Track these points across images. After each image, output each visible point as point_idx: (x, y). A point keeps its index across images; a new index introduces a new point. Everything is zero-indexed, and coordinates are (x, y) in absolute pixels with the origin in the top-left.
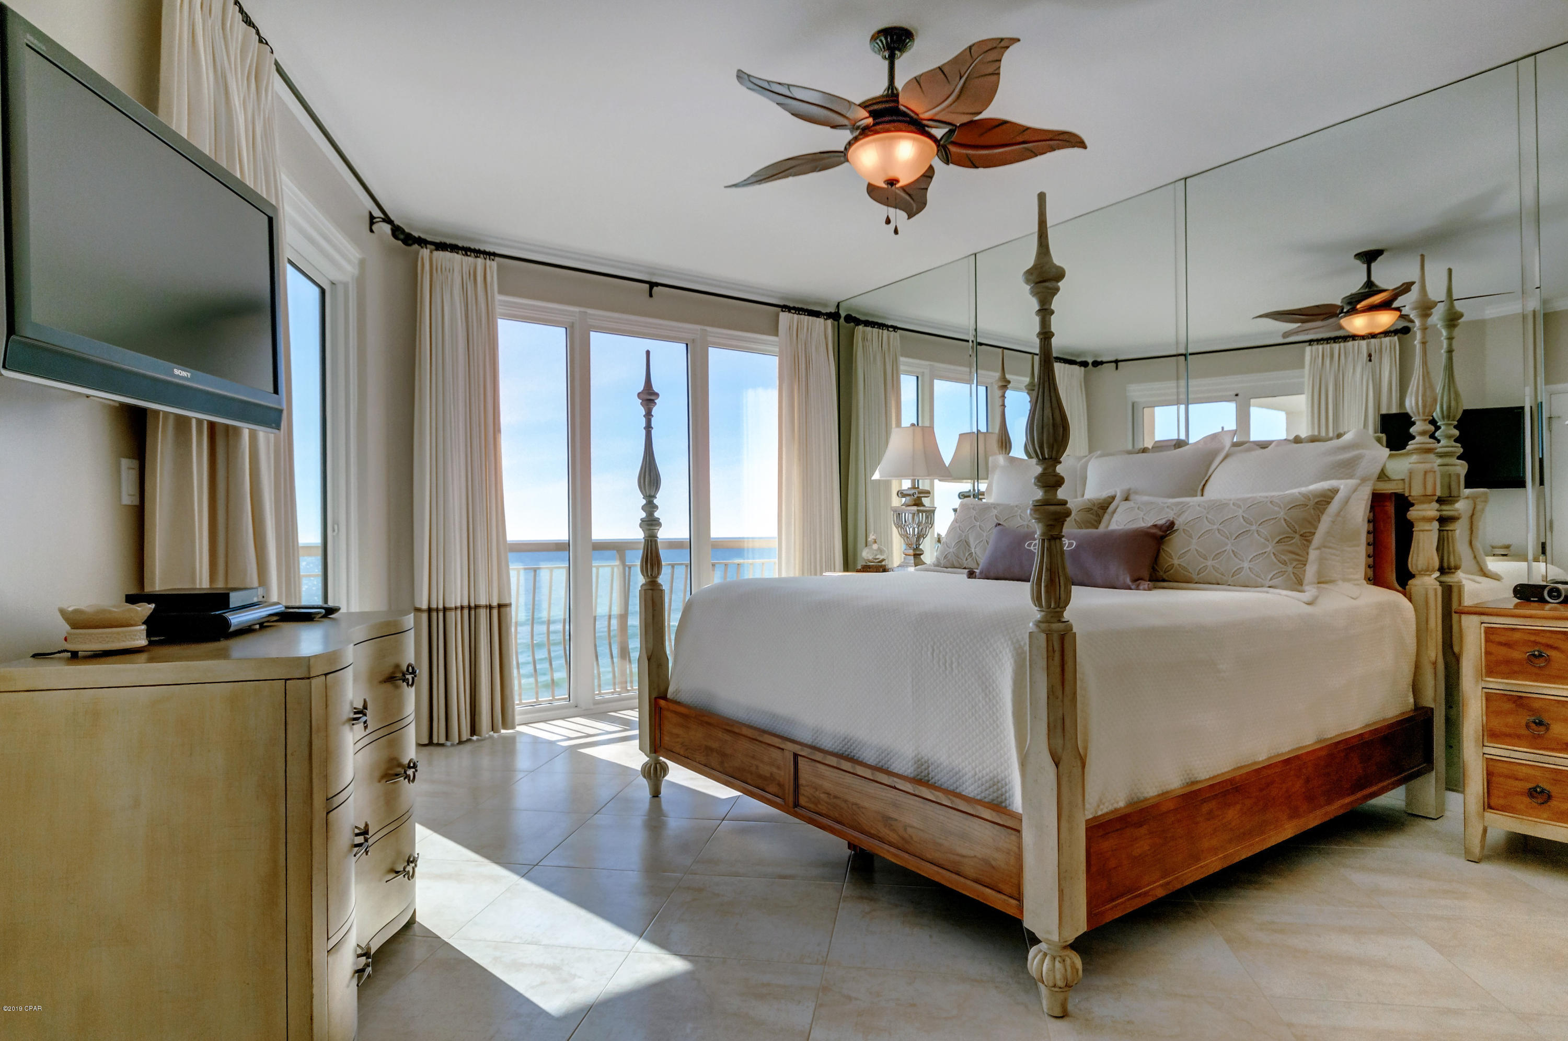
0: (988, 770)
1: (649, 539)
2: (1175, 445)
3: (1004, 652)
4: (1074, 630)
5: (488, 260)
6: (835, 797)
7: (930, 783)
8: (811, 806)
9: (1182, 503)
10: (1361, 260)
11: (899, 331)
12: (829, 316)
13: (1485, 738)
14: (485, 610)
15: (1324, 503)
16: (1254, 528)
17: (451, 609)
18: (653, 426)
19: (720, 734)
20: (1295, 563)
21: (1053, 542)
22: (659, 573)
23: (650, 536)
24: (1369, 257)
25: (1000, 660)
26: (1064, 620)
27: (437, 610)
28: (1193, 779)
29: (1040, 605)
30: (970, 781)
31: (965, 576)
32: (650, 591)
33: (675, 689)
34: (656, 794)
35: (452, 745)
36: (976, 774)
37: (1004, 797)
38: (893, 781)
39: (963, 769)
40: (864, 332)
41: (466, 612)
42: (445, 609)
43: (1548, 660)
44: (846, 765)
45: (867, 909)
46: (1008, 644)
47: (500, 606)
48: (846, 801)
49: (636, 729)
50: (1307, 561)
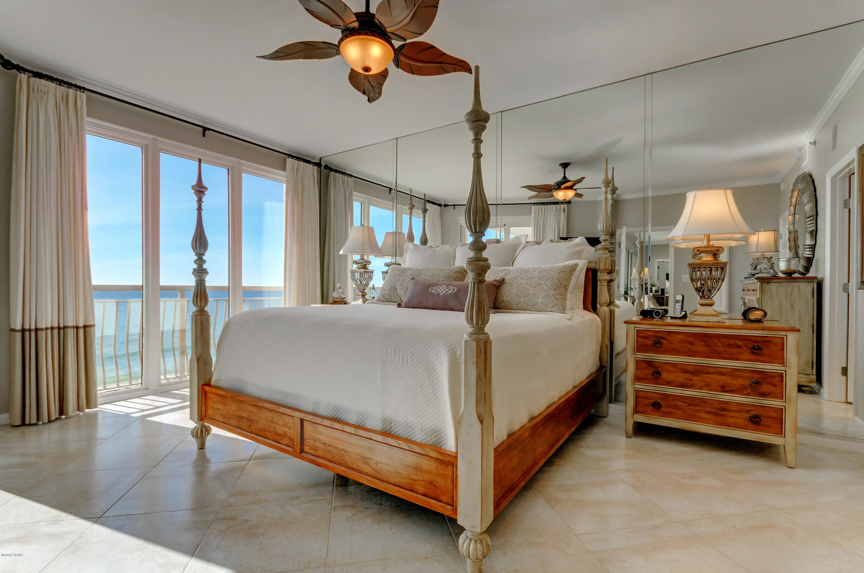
0: (430, 424)
1: (199, 282)
2: (496, 242)
3: (442, 352)
4: (491, 339)
5: (78, 92)
6: (329, 446)
7: (392, 433)
8: (312, 452)
9: (506, 269)
10: (561, 167)
11: (353, 178)
12: (315, 164)
13: (635, 381)
14: (72, 330)
15: (573, 270)
16: (543, 282)
17: (42, 329)
18: (202, 208)
19: (248, 408)
20: (562, 300)
21: (480, 284)
22: (206, 304)
23: (200, 280)
24: (565, 166)
25: (439, 357)
26: (485, 333)
27: (30, 330)
28: (532, 417)
29: (472, 324)
30: (418, 432)
31: (396, 306)
32: (200, 316)
33: (217, 379)
34: (202, 447)
35: (44, 424)
36: (422, 427)
37: (440, 440)
38: (369, 435)
39: (414, 424)
40: (334, 175)
41: (56, 331)
42: (37, 330)
43: (661, 344)
44: (337, 425)
45: (350, 514)
46: (444, 347)
47: (85, 327)
48: (336, 448)
49: (188, 401)
50: (566, 299)
